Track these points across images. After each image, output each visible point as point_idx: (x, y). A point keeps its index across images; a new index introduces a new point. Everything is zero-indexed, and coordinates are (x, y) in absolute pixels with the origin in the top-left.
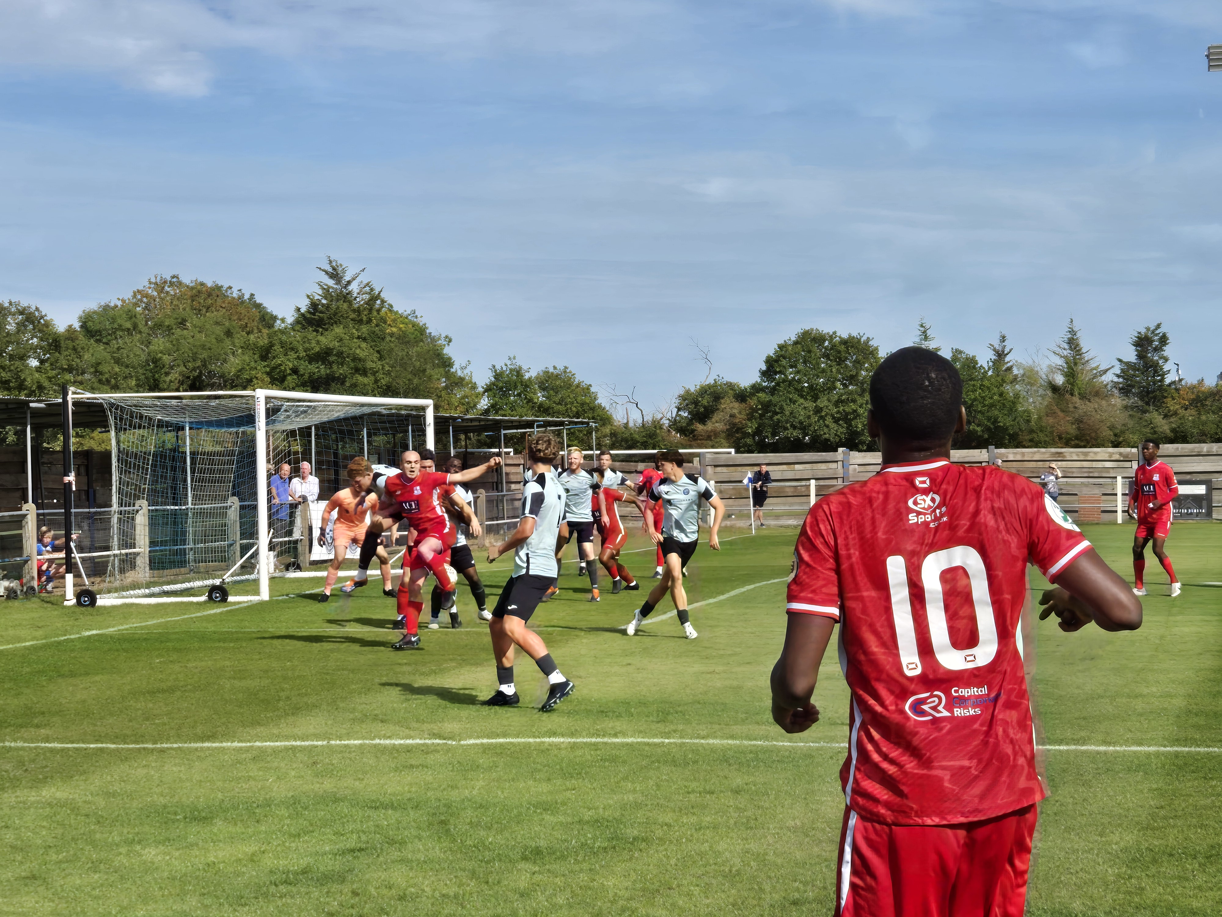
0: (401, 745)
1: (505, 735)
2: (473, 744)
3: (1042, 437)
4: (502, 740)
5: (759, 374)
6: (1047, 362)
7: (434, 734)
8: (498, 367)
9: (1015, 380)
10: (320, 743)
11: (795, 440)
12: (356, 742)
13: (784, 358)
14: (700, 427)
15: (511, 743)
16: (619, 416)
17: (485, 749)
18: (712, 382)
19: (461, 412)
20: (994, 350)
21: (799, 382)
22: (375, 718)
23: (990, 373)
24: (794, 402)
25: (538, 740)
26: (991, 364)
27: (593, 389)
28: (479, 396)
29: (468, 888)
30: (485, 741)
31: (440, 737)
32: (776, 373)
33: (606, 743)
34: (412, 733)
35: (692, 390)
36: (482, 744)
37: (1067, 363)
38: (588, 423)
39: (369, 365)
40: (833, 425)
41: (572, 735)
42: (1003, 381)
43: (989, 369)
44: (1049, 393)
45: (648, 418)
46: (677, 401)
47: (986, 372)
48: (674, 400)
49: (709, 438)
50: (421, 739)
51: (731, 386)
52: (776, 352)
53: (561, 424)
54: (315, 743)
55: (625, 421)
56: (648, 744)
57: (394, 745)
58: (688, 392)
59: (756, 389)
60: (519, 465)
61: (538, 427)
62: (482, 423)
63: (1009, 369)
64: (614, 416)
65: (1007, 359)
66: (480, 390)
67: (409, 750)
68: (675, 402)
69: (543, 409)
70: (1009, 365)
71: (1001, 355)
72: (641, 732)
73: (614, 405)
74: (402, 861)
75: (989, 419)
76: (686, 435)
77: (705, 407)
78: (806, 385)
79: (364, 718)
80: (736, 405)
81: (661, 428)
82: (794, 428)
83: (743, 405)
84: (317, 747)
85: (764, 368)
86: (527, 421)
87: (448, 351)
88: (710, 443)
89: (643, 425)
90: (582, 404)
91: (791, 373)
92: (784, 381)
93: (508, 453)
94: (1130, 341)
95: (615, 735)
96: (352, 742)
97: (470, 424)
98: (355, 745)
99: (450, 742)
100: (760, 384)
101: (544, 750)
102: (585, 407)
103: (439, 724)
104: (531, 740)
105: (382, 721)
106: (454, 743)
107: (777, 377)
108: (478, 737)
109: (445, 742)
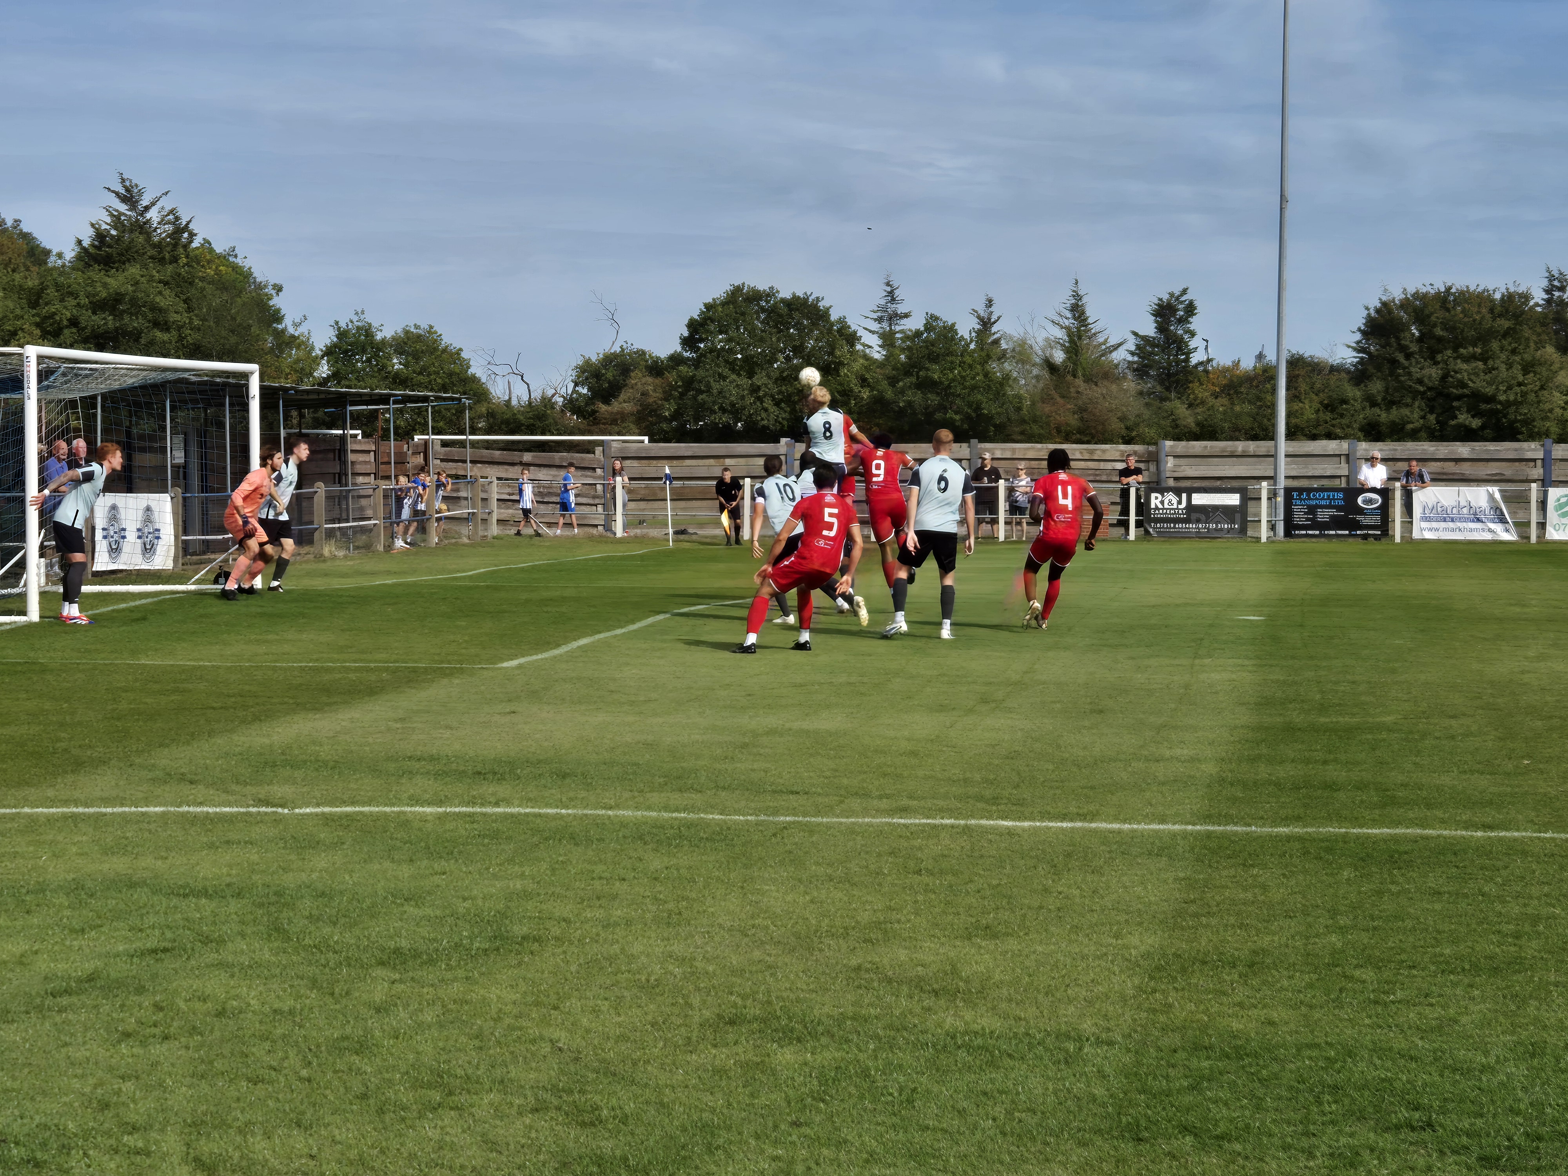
0: (216, 813)
1: (353, 803)
2: (311, 814)
3: (1036, 430)
4: (349, 809)
5: (679, 341)
6: (1044, 335)
7: (260, 800)
8: (343, 325)
9: (1002, 357)
10: (109, 810)
11: (724, 426)
12: (157, 809)
13: (712, 321)
14: (603, 408)
15: (362, 813)
16: (498, 391)
17: (327, 820)
18: (618, 350)
19: (293, 382)
20: (979, 317)
21: (731, 351)
22: (182, 778)
23: (972, 346)
24: (724, 378)
25: (396, 809)
26: (974, 334)
27: (464, 355)
28: (316, 361)
29: (308, 1001)
30: (327, 809)
31: (268, 804)
32: (701, 340)
33: (485, 814)
34: (232, 799)
35: (594, 359)
36: (323, 814)
37: (1069, 336)
38: (459, 399)
39: (173, 317)
40: (772, 409)
41: (440, 803)
42: (989, 357)
43: (971, 341)
44: (1046, 374)
45: (537, 395)
46: (574, 373)
47: (968, 345)
48: (570, 372)
49: (614, 422)
50: (243, 807)
51: (641, 354)
52: (702, 312)
53: (425, 399)
54: (103, 810)
55: (507, 398)
56: (539, 816)
57: (208, 813)
58: (588, 362)
59: (676, 360)
60: (368, 452)
61: (395, 402)
62: (322, 396)
63: (996, 342)
64: (492, 391)
65: (994, 329)
66: (318, 352)
67: (229, 819)
68: (571, 375)
69: (399, 380)
70: (995, 336)
71: (986, 324)
72: (530, 800)
73: (493, 376)
74: (221, 965)
75: (970, 405)
76: (584, 418)
77: (609, 382)
78: (739, 356)
79: (169, 777)
80: (650, 380)
81: (553, 408)
82: (723, 410)
83: (658, 381)
84: (105, 814)
85: (686, 333)
86: (381, 395)
87: (277, 302)
88: (616, 428)
89: (530, 403)
90: (451, 374)
91: (720, 341)
92: (712, 350)
93: (356, 436)
94: (1149, 309)
95: (497, 804)
96: (152, 809)
97: (305, 397)
98: (156, 813)
99: (280, 810)
100: (680, 354)
101: (404, 822)
102: (454, 379)
103: (266, 787)
104: (387, 809)
105: (191, 783)
106: (286, 811)
107: (702, 346)
108: (318, 805)
109: (274, 809)
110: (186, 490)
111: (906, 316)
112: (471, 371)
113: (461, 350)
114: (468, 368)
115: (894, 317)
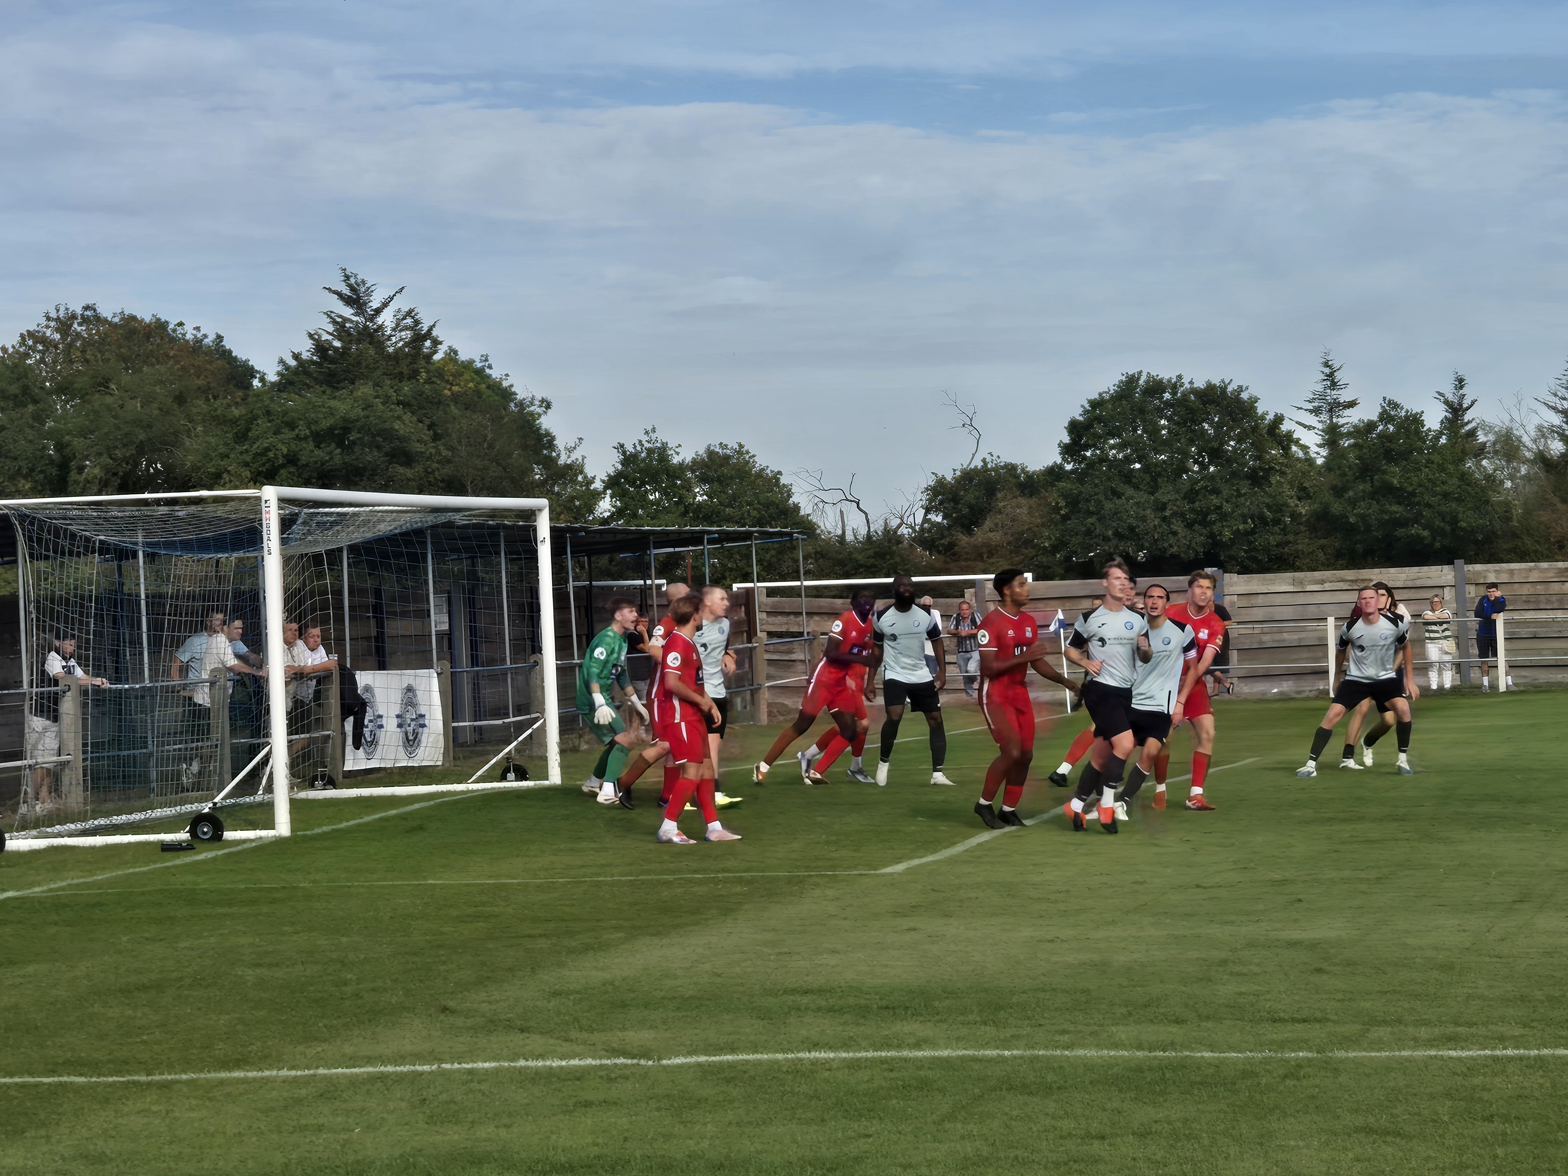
0: (561, 1068)
1: (733, 1050)
2: (680, 1066)
4: (730, 1057)
5: (1058, 450)
6: (1536, 421)
7: (613, 1049)
8: (630, 448)
9: (1480, 451)
10: (426, 1068)
12: (487, 1065)
13: (1100, 422)
14: (964, 539)
15: (747, 1062)
16: (828, 524)
17: (705, 1072)
18: (980, 464)
20: (1446, 402)
21: (1128, 460)
22: (509, 1026)
23: (1443, 440)
25: (790, 1056)
26: (1443, 425)
27: (783, 480)
28: (597, 496)
30: (702, 1059)
31: (625, 1054)
32: (1087, 447)
33: (906, 1060)
34: (578, 1049)
35: (949, 477)
36: (699, 1065)
39: (417, 447)
40: (1184, 532)
41: (846, 1045)
42: (1464, 453)
43: (1443, 434)
44: (1539, 472)
45: (877, 526)
46: (925, 497)
48: (919, 496)
49: (980, 557)
50: (594, 1058)
51: (1011, 469)
52: (1086, 412)
53: (748, 536)
54: (419, 1068)
55: (840, 532)
56: (975, 1059)
57: (551, 1068)
58: (941, 481)
59: (1054, 473)
61: (710, 542)
62: (619, 537)
63: (1472, 433)
64: (821, 524)
65: (1467, 417)
66: (598, 485)
67: (579, 1076)
68: (921, 499)
69: (705, 514)
70: (1471, 426)
71: (1456, 410)
72: (958, 1039)
73: (821, 505)
76: (939, 552)
77: (971, 507)
78: (1137, 466)
79: (492, 1025)
80: (1022, 501)
81: (898, 542)
83: (1033, 501)
84: (422, 1074)
85: (1067, 440)
86: (690, 533)
87: (545, 422)
88: (981, 565)
89: (869, 536)
90: (767, 505)
91: (1112, 447)
92: (1103, 459)
95: (917, 1046)
96: (480, 1065)
97: (597, 539)
98: (487, 1070)
99: (643, 1062)
100: (1060, 467)
102: (772, 510)
103: (619, 1034)
104: (780, 1056)
105: (522, 1030)
106: (650, 1063)
107: (1088, 454)
108: (690, 1053)
109: (635, 1061)
110: (453, 663)
111: (1352, 404)
112: (794, 499)
113: (780, 473)
114: (789, 496)
115: (1335, 407)
